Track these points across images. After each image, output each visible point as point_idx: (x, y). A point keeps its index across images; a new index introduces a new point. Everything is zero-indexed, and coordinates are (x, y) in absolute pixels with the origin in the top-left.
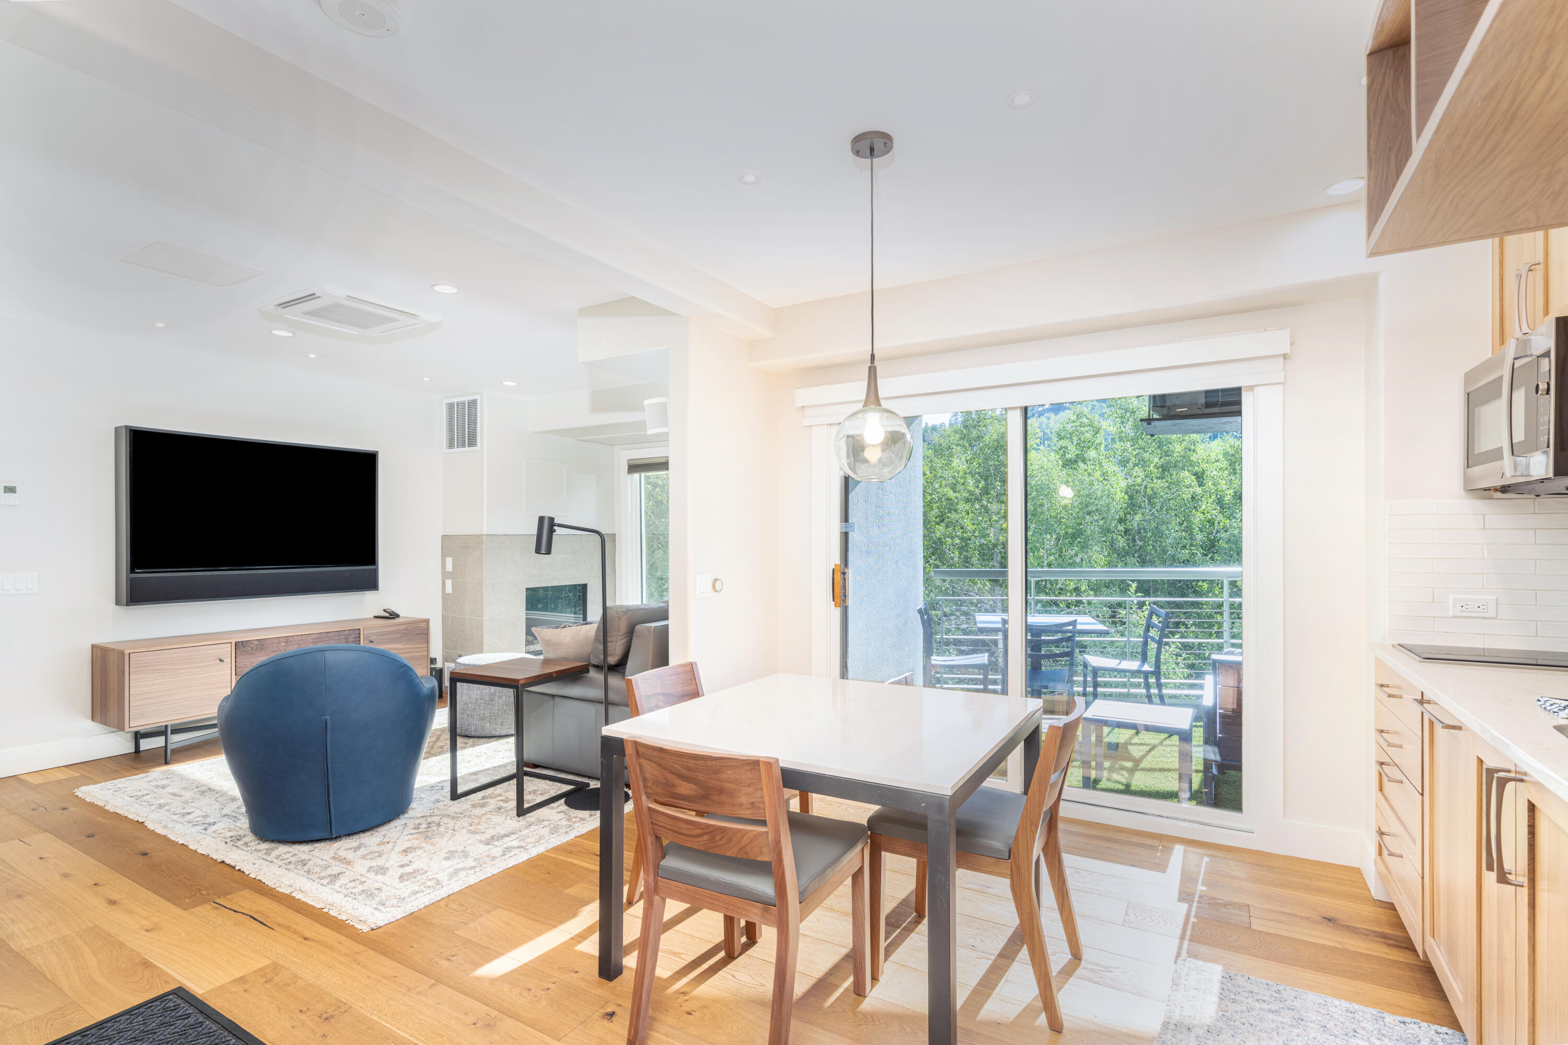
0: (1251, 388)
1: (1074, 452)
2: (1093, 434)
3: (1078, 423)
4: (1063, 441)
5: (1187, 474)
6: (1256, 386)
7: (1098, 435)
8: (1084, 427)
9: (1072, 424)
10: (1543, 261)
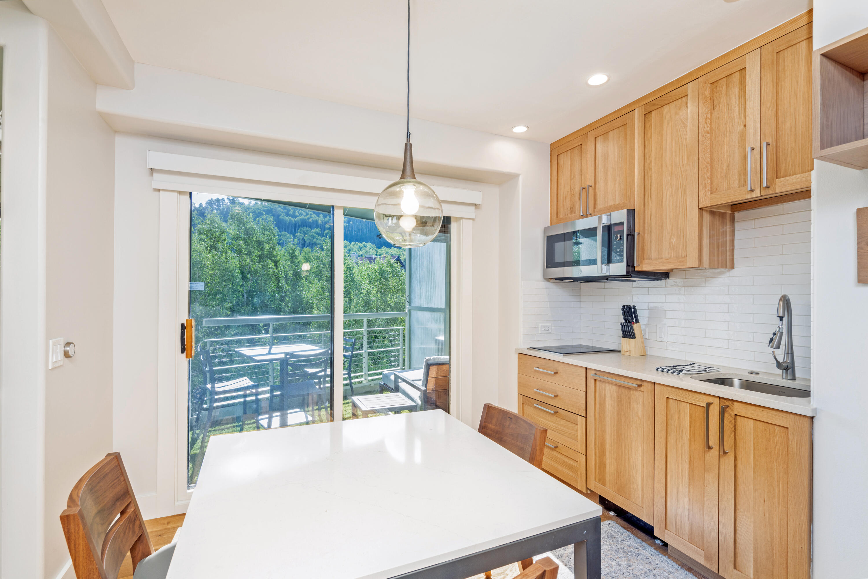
0: (458, 219)
1: (209, 243)
2: (220, 233)
3: (211, 226)
4: (201, 235)
5: (269, 261)
6: (462, 218)
7: (223, 235)
8: (215, 228)
9: (208, 226)
10: (593, 185)
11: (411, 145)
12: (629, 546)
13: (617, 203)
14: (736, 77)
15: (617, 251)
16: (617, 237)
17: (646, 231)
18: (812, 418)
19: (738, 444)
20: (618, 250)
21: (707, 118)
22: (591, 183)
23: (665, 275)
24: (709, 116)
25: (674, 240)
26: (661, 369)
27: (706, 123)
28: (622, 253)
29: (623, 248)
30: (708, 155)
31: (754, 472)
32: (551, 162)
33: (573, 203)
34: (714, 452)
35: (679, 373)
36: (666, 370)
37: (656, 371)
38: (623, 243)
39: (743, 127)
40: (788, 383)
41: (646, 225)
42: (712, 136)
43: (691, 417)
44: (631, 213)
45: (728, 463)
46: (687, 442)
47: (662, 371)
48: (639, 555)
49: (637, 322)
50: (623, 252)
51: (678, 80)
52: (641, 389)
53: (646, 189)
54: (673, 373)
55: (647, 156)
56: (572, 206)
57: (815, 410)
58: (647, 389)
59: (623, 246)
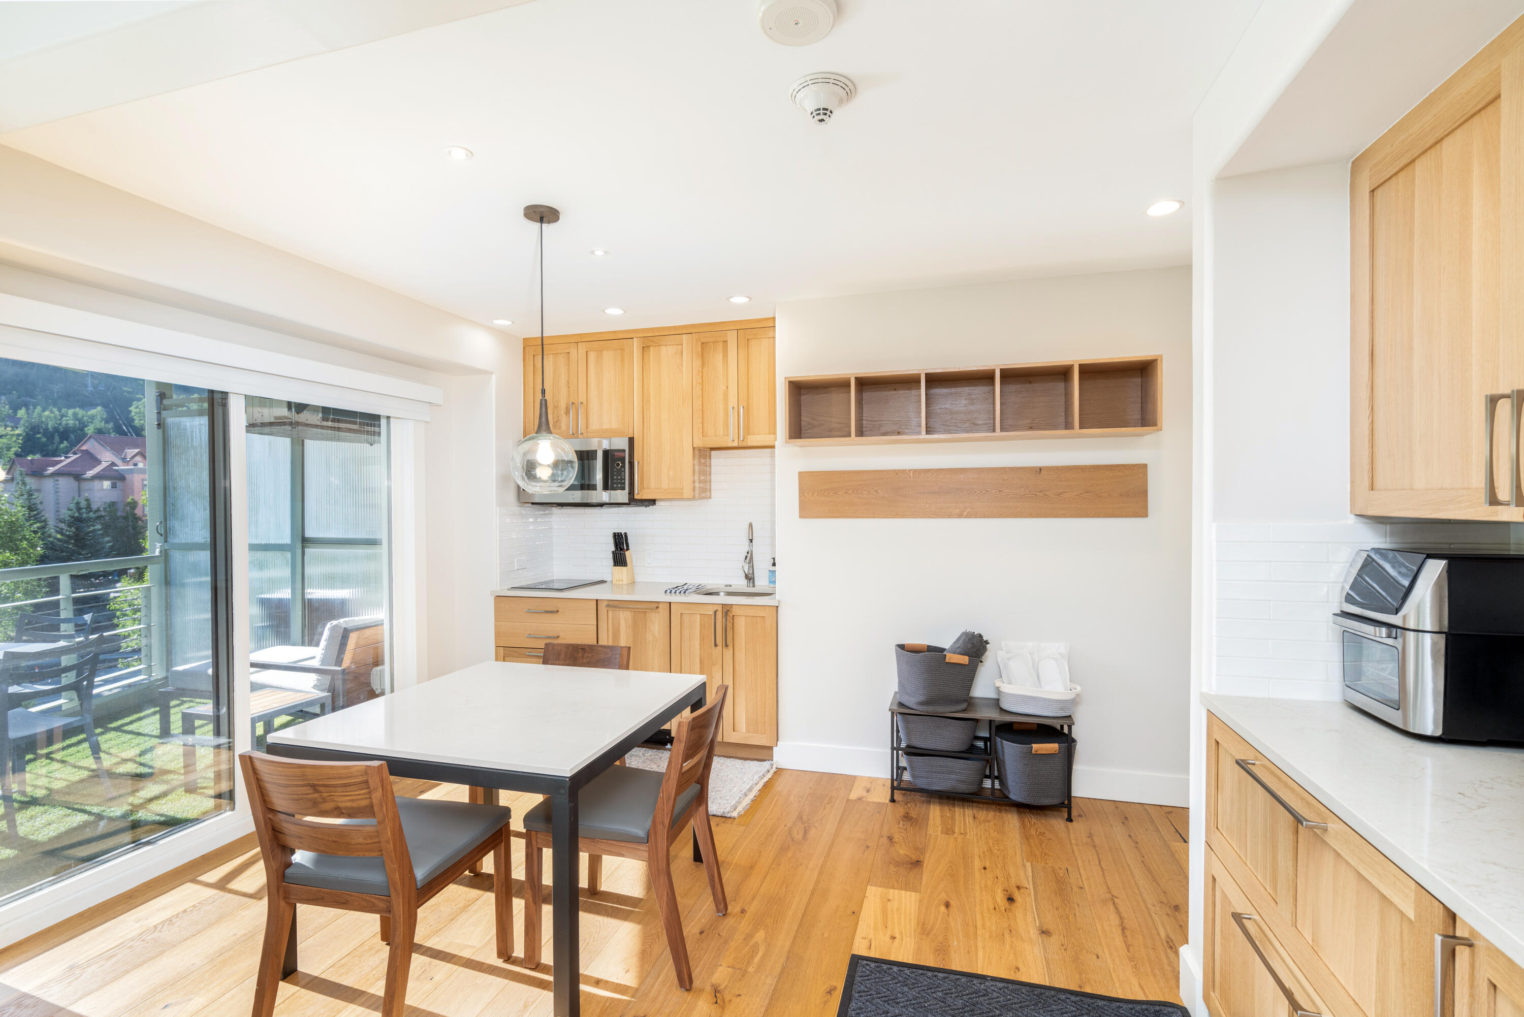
0: (395, 419)
10: (585, 403)
11: (546, 401)
12: (651, 756)
13: (613, 427)
14: (721, 345)
15: (617, 478)
16: (618, 465)
17: (645, 460)
18: (777, 607)
19: (735, 638)
20: (619, 477)
21: (699, 371)
22: (582, 398)
23: (653, 502)
24: (701, 369)
25: (671, 473)
26: (669, 591)
27: (698, 375)
28: (623, 481)
29: (625, 476)
30: (700, 402)
31: (745, 654)
32: (524, 360)
33: (558, 417)
34: (719, 648)
35: (685, 592)
36: (673, 591)
37: (664, 594)
38: (624, 471)
39: (725, 388)
40: (751, 590)
41: (645, 454)
42: (703, 387)
43: (701, 625)
44: (631, 441)
45: (728, 653)
46: (698, 647)
47: (670, 592)
48: (661, 758)
49: (628, 549)
50: (624, 479)
51: (675, 328)
52: (658, 610)
53: (645, 419)
54: (680, 592)
55: (645, 388)
56: (556, 420)
57: (779, 602)
58: (663, 609)
59: (625, 474)
